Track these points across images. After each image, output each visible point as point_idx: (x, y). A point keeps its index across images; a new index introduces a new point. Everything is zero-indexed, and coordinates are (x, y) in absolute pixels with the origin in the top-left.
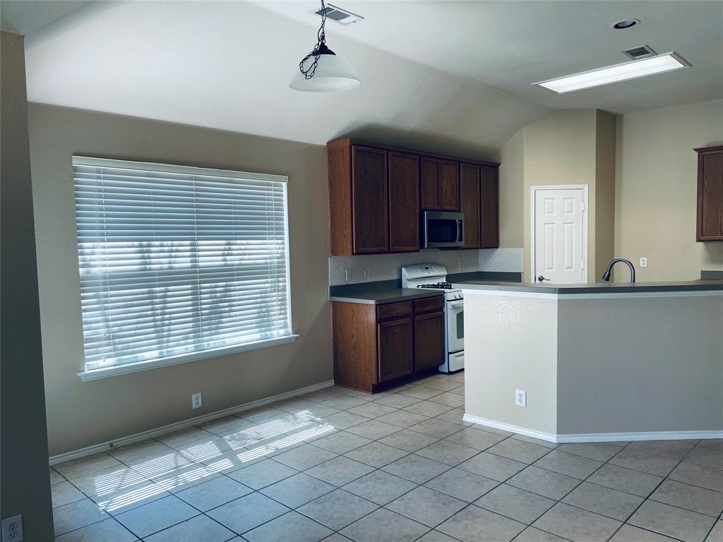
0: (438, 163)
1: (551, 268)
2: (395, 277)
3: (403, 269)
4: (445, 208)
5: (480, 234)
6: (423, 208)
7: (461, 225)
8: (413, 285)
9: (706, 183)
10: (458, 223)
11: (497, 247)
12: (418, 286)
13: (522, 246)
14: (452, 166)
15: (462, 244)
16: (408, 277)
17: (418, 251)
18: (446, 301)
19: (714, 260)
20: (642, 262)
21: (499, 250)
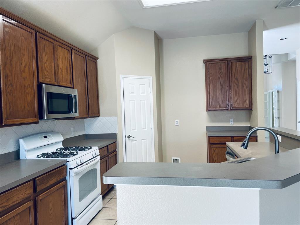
0: (53, 43)
1: (135, 129)
2: (12, 149)
3: (21, 141)
4: (61, 84)
5: (88, 107)
6: (41, 81)
7: (75, 98)
8: (32, 156)
9: (211, 79)
10: (73, 97)
11: (99, 116)
12: (38, 156)
13: (116, 115)
14: (66, 51)
15: (77, 115)
16: (27, 148)
17: (37, 123)
18: (68, 170)
19: (213, 121)
20: (176, 123)
21: (99, 118)
